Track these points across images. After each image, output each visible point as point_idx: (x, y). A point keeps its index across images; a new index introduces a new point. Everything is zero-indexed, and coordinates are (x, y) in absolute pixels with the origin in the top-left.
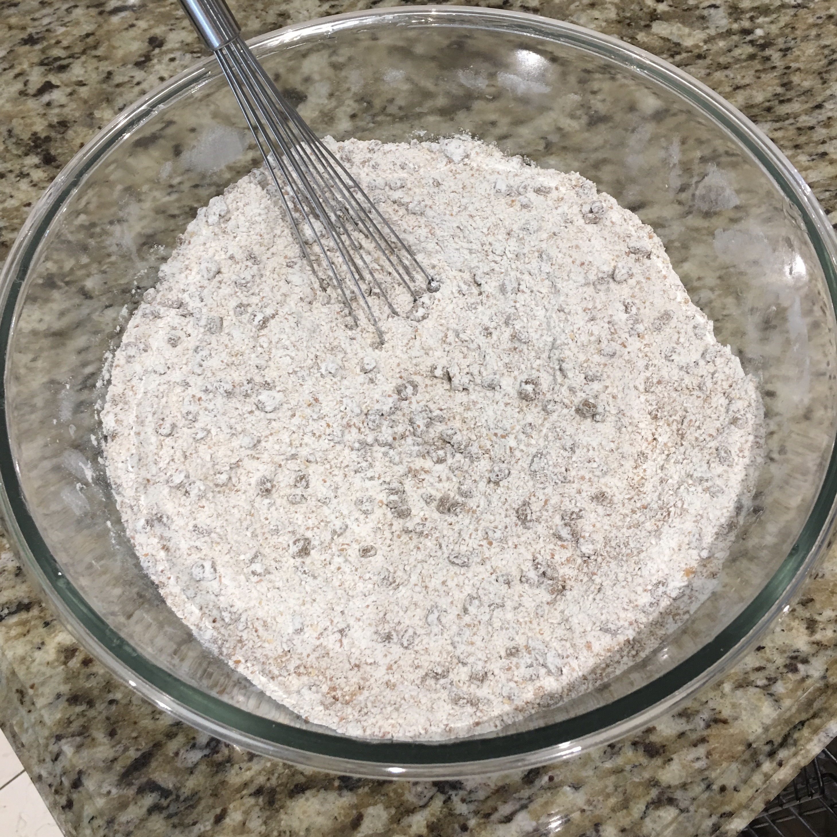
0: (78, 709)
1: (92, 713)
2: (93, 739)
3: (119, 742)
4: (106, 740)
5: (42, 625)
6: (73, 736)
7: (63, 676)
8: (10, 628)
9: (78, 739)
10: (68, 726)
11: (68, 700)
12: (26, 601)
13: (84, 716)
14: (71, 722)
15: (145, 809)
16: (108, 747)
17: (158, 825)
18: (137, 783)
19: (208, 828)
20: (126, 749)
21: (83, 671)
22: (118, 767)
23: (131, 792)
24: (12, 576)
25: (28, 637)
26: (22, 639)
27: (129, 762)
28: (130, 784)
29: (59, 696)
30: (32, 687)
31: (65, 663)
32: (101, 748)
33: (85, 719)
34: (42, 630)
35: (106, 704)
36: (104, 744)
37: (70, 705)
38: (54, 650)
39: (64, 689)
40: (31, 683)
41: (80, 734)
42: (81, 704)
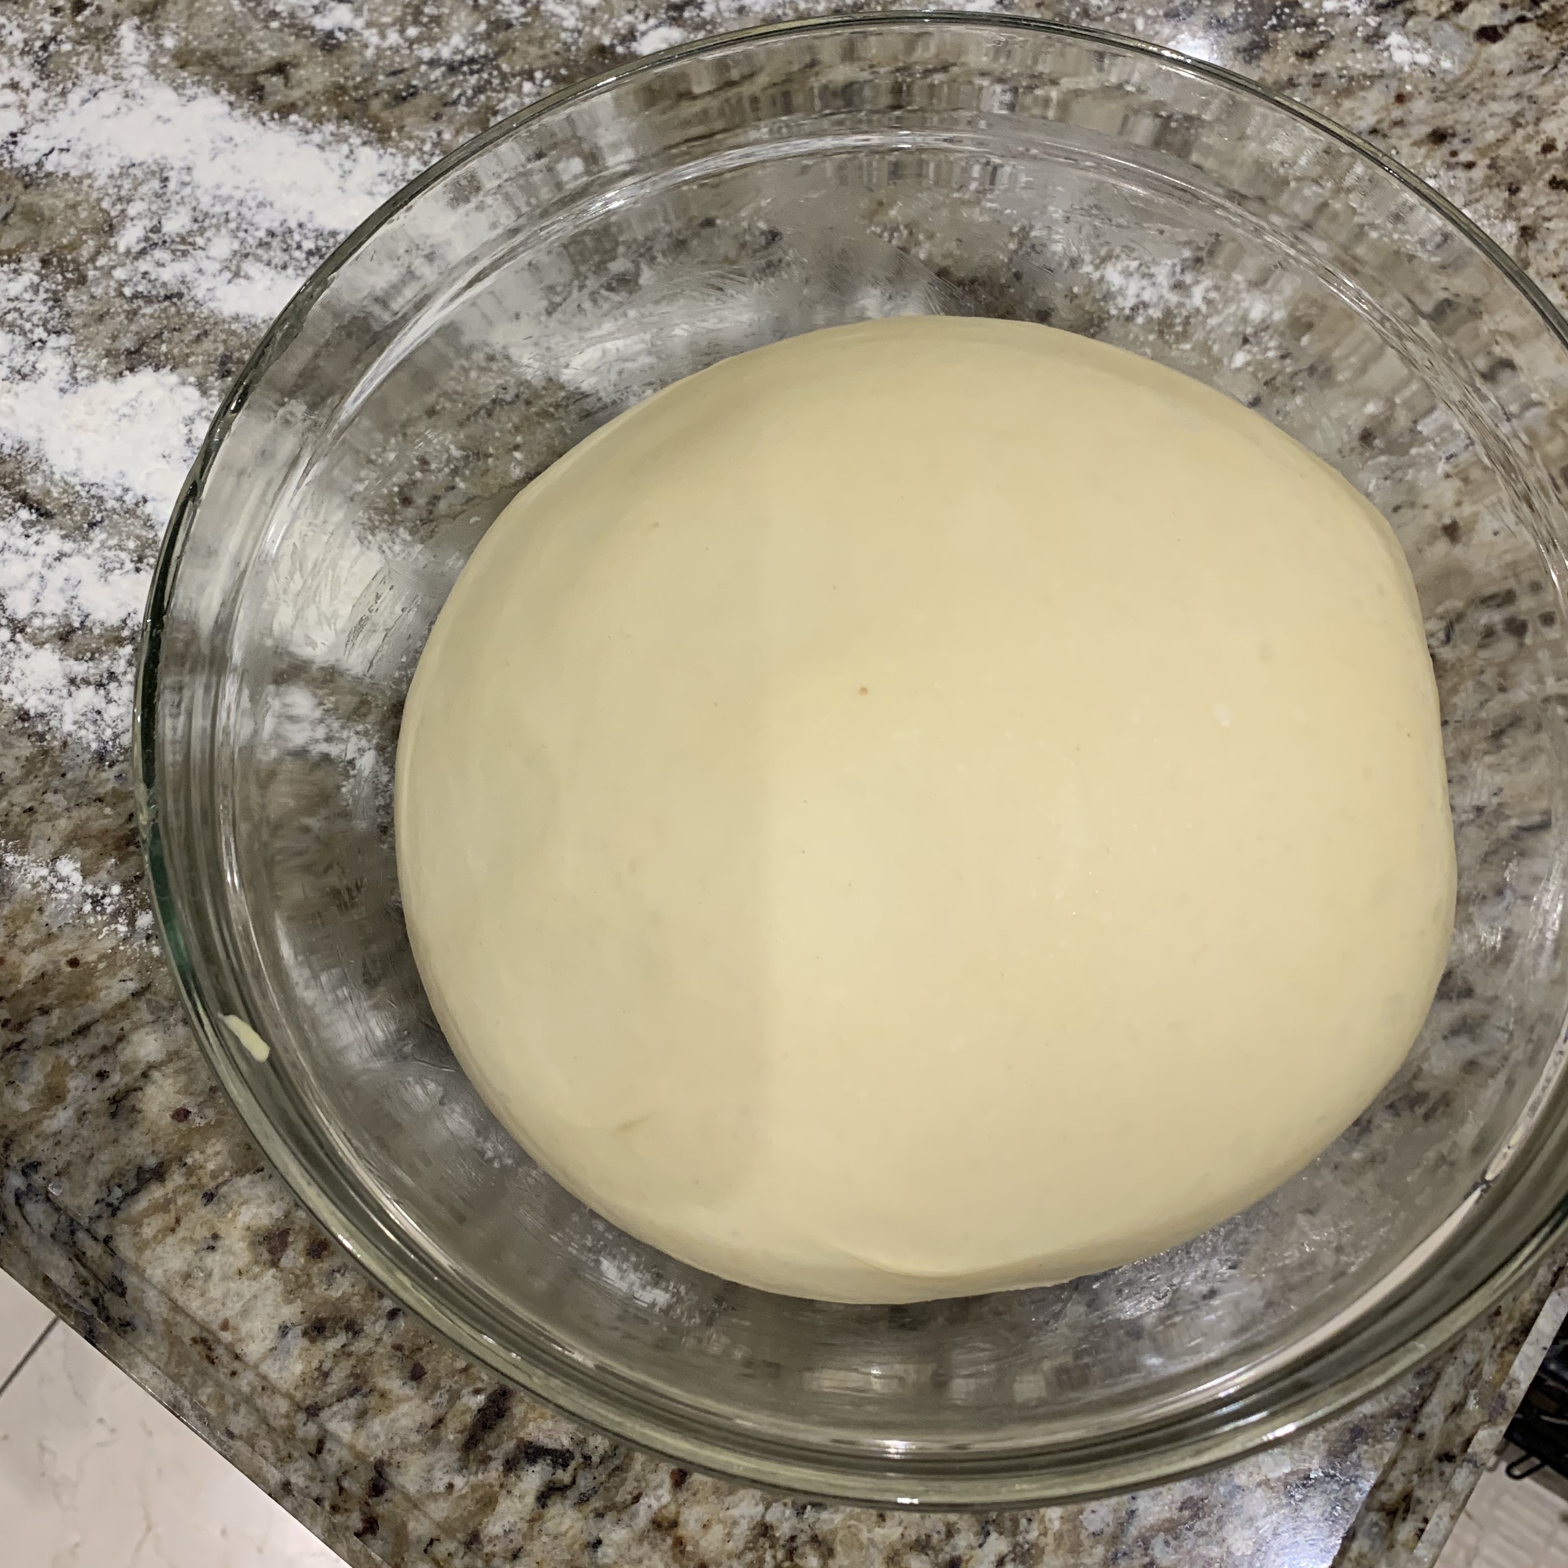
0: (333, 1345)
1: (361, 1346)
2: (383, 1395)
3: (437, 1387)
4: (408, 1391)
5: (199, 1201)
6: (339, 1400)
7: (280, 1288)
8: (137, 1224)
9: (353, 1403)
10: (324, 1384)
11: (305, 1333)
12: (151, 1162)
13: (350, 1355)
14: (326, 1375)
15: (530, 1500)
16: (418, 1401)
17: (567, 1523)
18: (499, 1455)
19: (666, 1498)
20: (454, 1396)
21: (315, 1270)
22: (451, 1434)
23: (493, 1473)
24: (104, 1120)
25: (181, 1233)
26: (170, 1240)
27: (468, 1419)
28: (486, 1460)
29: (284, 1330)
30: (225, 1326)
31: (274, 1263)
32: (404, 1408)
33: (352, 1361)
34: (204, 1212)
35: (383, 1322)
36: (409, 1399)
37: (313, 1341)
38: (243, 1245)
39: (290, 1312)
40: (219, 1321)
41: (354, 1392)
42: (335, 1335)
